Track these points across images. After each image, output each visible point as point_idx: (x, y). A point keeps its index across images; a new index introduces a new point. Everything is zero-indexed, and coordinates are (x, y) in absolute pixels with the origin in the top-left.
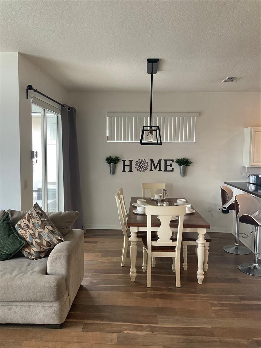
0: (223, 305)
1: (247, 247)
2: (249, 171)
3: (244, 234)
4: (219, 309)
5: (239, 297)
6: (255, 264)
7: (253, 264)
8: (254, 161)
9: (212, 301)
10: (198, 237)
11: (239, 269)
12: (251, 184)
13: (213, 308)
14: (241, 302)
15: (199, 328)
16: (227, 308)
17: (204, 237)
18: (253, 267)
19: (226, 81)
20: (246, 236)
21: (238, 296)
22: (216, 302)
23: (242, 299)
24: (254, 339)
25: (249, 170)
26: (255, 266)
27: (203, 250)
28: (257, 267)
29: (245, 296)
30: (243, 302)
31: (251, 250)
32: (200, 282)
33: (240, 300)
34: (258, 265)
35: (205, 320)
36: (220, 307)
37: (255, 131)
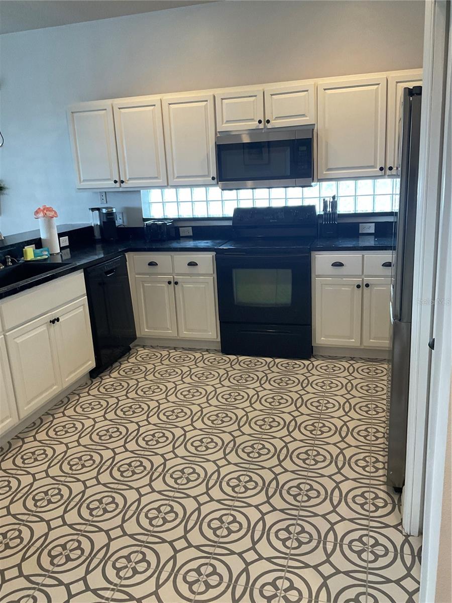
37: (72, 113)
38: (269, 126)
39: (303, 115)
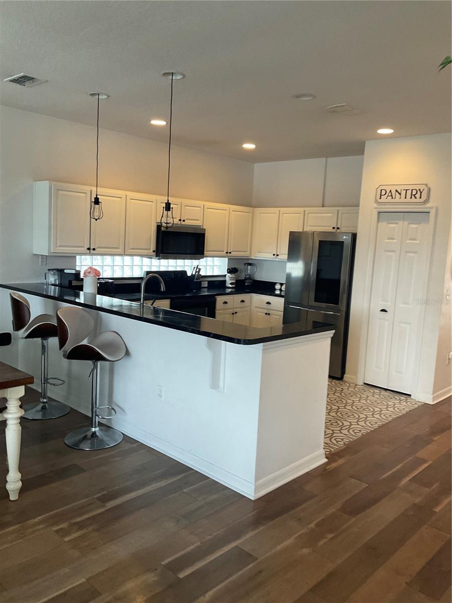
0: (81, 526)
1: (58, 402)
2: (45, 262)
3: (56, 378)
4: (79, 537)
5: (98, 499)
6: (93, 429)
7: (90, 430)
8: (58, 245)
9: (58, 525)
10: (7, 405)
11: (67, 444)
12: (53, 287)
13: (67, 539)
14: (105, 506)
15: (65, 593)
16: (90, 529)
17: (20, 403)
18: (91, 434)
19: (14, 81)
20: (62, 382)
21: (95, 496)
22: (64, 525)
23: (104, 499)
24: (163, 563)
25: (44, 260)
26: (94, 433)
27: (19, 430)
28: (98, 434)
29: (106, 492)
30: (111, 504)
31: (69, 405)
32: (13, 497)
33: (102, 504)
34: (100, 429)
35: (67, 570)
36: (77, 531)
37: (58, 190)
38: (183, 223)
39: (198, 220)
